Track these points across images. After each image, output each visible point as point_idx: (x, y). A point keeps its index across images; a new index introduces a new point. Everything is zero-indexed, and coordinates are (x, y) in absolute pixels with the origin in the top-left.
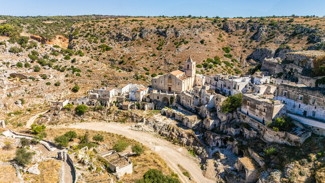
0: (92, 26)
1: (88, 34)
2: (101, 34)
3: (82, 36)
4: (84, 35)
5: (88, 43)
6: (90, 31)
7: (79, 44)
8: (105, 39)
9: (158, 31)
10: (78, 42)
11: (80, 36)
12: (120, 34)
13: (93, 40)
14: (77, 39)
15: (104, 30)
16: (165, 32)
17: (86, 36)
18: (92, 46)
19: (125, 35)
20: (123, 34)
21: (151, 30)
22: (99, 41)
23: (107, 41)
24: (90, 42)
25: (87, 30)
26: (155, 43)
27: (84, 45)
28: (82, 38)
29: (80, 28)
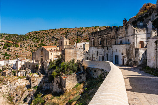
0: (38, 33)
1: (34, 37)
2: (42, 37)
3: (30, 39)
4: (32, 38)
5: (33, 43)
6: (36, 36)
7: (27, 43)
8: (44, 40)
9: (77, 34)
10: (26, 42)
11: (29, 39)
12: (53, 36)
13: (36, 41)
14: (27, 40)
15: (45, 35)
16: (81, 34)
17: (33, 39)
18: (35, 44)
19: (56, 37)
20: (55, 36)
21: (73, 34)
22: (40, 41)
23: (45, 41)
24: (34, 42)
25: (34, 36)
26: (74, 41)
27: (30, 44)
28: (30, 40)
29: (31, 34)
